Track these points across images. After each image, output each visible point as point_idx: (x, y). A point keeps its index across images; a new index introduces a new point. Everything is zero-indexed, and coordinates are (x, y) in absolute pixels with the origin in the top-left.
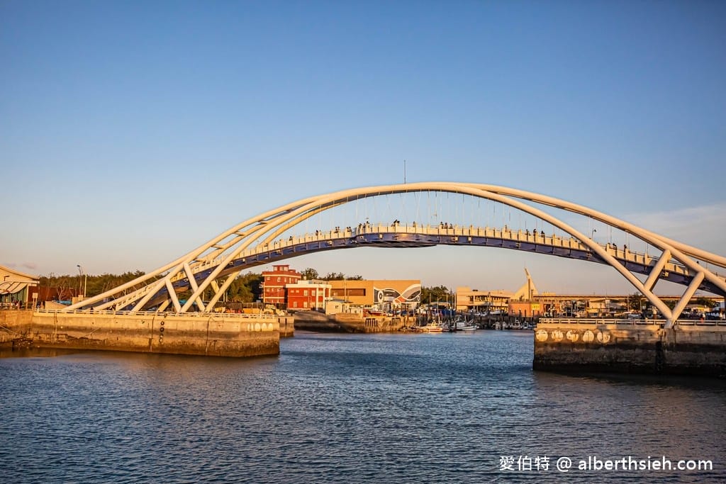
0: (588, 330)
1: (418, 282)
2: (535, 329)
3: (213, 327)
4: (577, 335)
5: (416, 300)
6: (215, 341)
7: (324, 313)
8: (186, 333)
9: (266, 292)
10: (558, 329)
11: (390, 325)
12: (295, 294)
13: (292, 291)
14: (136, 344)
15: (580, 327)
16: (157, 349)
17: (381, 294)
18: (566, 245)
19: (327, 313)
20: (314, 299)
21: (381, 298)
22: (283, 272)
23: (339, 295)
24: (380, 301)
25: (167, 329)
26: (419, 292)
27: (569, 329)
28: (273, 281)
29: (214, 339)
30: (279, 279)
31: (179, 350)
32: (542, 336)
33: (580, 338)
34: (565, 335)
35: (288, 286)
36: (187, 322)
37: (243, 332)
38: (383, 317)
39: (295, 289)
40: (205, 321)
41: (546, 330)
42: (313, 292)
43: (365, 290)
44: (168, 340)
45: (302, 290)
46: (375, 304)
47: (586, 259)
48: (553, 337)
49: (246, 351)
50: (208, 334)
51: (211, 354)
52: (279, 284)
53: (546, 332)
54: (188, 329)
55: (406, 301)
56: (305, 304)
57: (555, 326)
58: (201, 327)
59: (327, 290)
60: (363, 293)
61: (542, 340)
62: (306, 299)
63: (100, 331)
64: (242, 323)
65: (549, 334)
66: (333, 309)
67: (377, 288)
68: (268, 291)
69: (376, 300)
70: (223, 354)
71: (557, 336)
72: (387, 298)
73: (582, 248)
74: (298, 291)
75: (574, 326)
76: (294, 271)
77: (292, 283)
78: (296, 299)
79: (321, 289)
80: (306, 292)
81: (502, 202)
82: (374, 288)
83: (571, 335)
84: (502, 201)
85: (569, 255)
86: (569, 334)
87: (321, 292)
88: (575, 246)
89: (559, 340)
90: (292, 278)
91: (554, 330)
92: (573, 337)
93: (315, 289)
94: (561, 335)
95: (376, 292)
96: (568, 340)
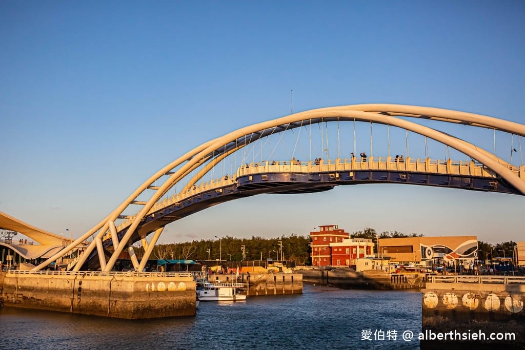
0: (491, 292)
1: (475, 238)
2: (422, 290)
3: (114, 287)
4: (477, 300)
5: (472, 256)
6: (116, 302)
7: (355, 269)
8: (96, 293)
9: (314, 251)
10: (452, 291)
11: (423, 281)
12: (338, 252)
13: (336, 250)
14: (63, 304)
15: (482, 288)
16: (76, 309)
17: (429, 250)
18: (464, 172)
19: (358, 270)
20: (355, 256)
21: (429, 255)
22: (329, 232)
23: (388, 252)
24: (429, 257)
25: (83, 289)
26: (476, 248)
27: (466, 291)
28: (320, 240)
29: (115, 300)
30: (325, 238)
31: (91, 310)
32: (431, 301)
33: (481, 304)
34: (460, 299)
35: (332, 245)
36: (97, 281)
37: (138, 293)
38: (417, 273)
39: (338, 248)
40: (109, 280)
41: (436, 292)
42: (354, 250)
43: (412, 246)
44: (84, 300)
45: (344, 248)
46: (422, 260)
47: (491, 189)
48: (444, 303)
49: (142, 313)
50: (111, 294)
51: (112, 316)
52: (325, 243)
53: (435, 295)
54: (97, 288)
55: (460, 257)
56: (348, 261)
57: (448, 287)
58: (106, 287)
59: (368, 248)
60: (410, 250)
61: (432, 307)
62: (348, 257)
63: (42, 290)
64: (137, 282)
65: (440, 298)
66: (364, 266)
67: (423, 244)
68: (316, 250)
69: (424, 256)
70: (121, 316)
71: (450, 300)
72: (436, 255)
73: (487, 174)
74: (340, 250)
75: (473, 288)
76: (343, 231)
77: (338, 242)
78: (339, 257)
79: (361, 247)
80: (347, 250)
81: (386, 124)
82: (421, 245)
83: (468, 300)
84: (386, 122)
85: (469, 185)
86: (465, 298)
87: (362, 249)
88: (477, 172)
89: (453, 307)
90: (338, 237)
91: (446, 291)
92: (471, 303)
93: (355, 247)
94: (456, 301)
95: (424, 249)
96: (464, 307)
